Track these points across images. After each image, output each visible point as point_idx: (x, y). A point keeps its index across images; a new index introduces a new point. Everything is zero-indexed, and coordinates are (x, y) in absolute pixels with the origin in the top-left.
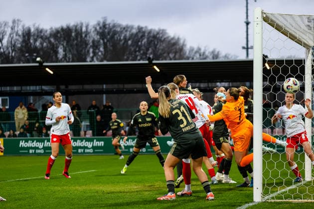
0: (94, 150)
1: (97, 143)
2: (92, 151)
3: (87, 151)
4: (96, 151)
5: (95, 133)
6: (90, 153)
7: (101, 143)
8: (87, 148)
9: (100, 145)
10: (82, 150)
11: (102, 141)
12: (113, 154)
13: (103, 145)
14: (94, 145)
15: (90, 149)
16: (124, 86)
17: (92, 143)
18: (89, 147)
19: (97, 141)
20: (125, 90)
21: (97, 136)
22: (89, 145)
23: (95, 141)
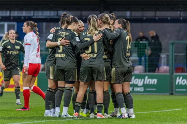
0: (145, 89)
1: (149, 80)
2: (143, 90)
3: (136, 89)
4: (147, 89)
5: (147, 69)
6: (140, 92)
7: (153, 80)
8: (136, 86)
9: (153, 83)
10: (131, 89)
11: (154, 78)
12: (168, 94)
13: (156, 83)
14: (145, 83)
15: (140, 87)
16: (155, 13)
17: (143, 80)
18: (139, 85)
19: (149, 78)
20: (157, 18)
21: (149, 71)
22: (140, 82)
23: (146, 78)
